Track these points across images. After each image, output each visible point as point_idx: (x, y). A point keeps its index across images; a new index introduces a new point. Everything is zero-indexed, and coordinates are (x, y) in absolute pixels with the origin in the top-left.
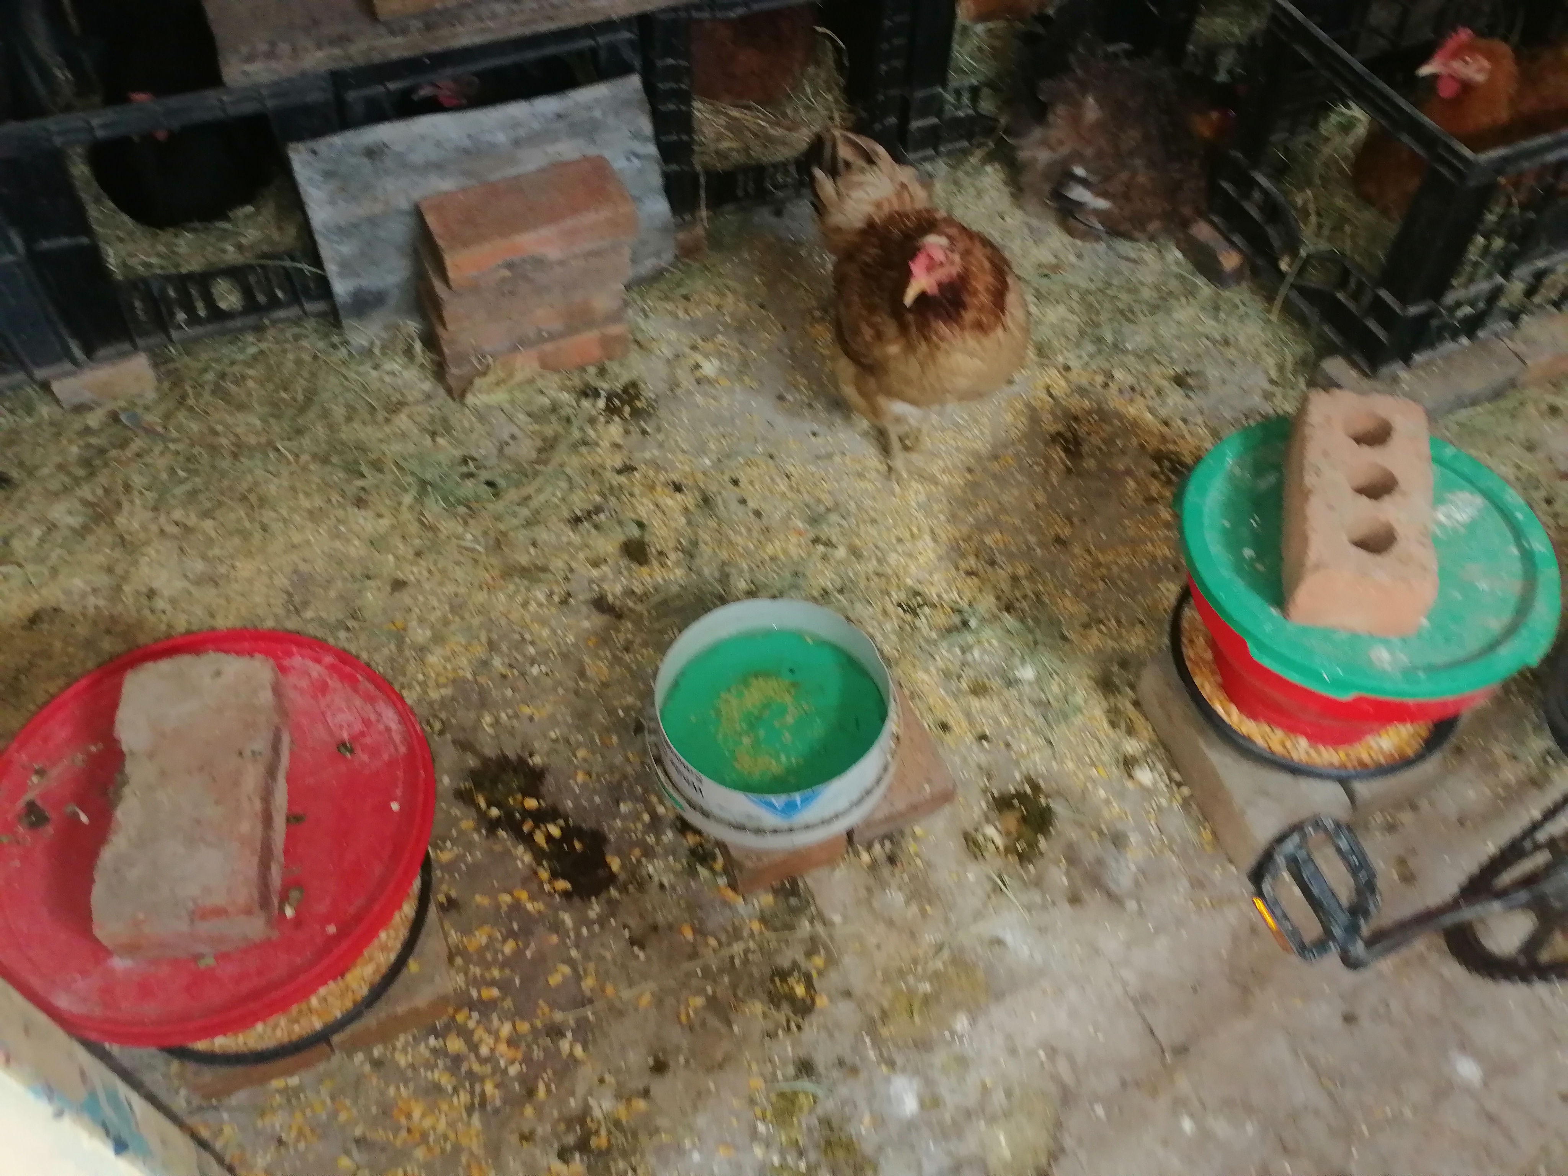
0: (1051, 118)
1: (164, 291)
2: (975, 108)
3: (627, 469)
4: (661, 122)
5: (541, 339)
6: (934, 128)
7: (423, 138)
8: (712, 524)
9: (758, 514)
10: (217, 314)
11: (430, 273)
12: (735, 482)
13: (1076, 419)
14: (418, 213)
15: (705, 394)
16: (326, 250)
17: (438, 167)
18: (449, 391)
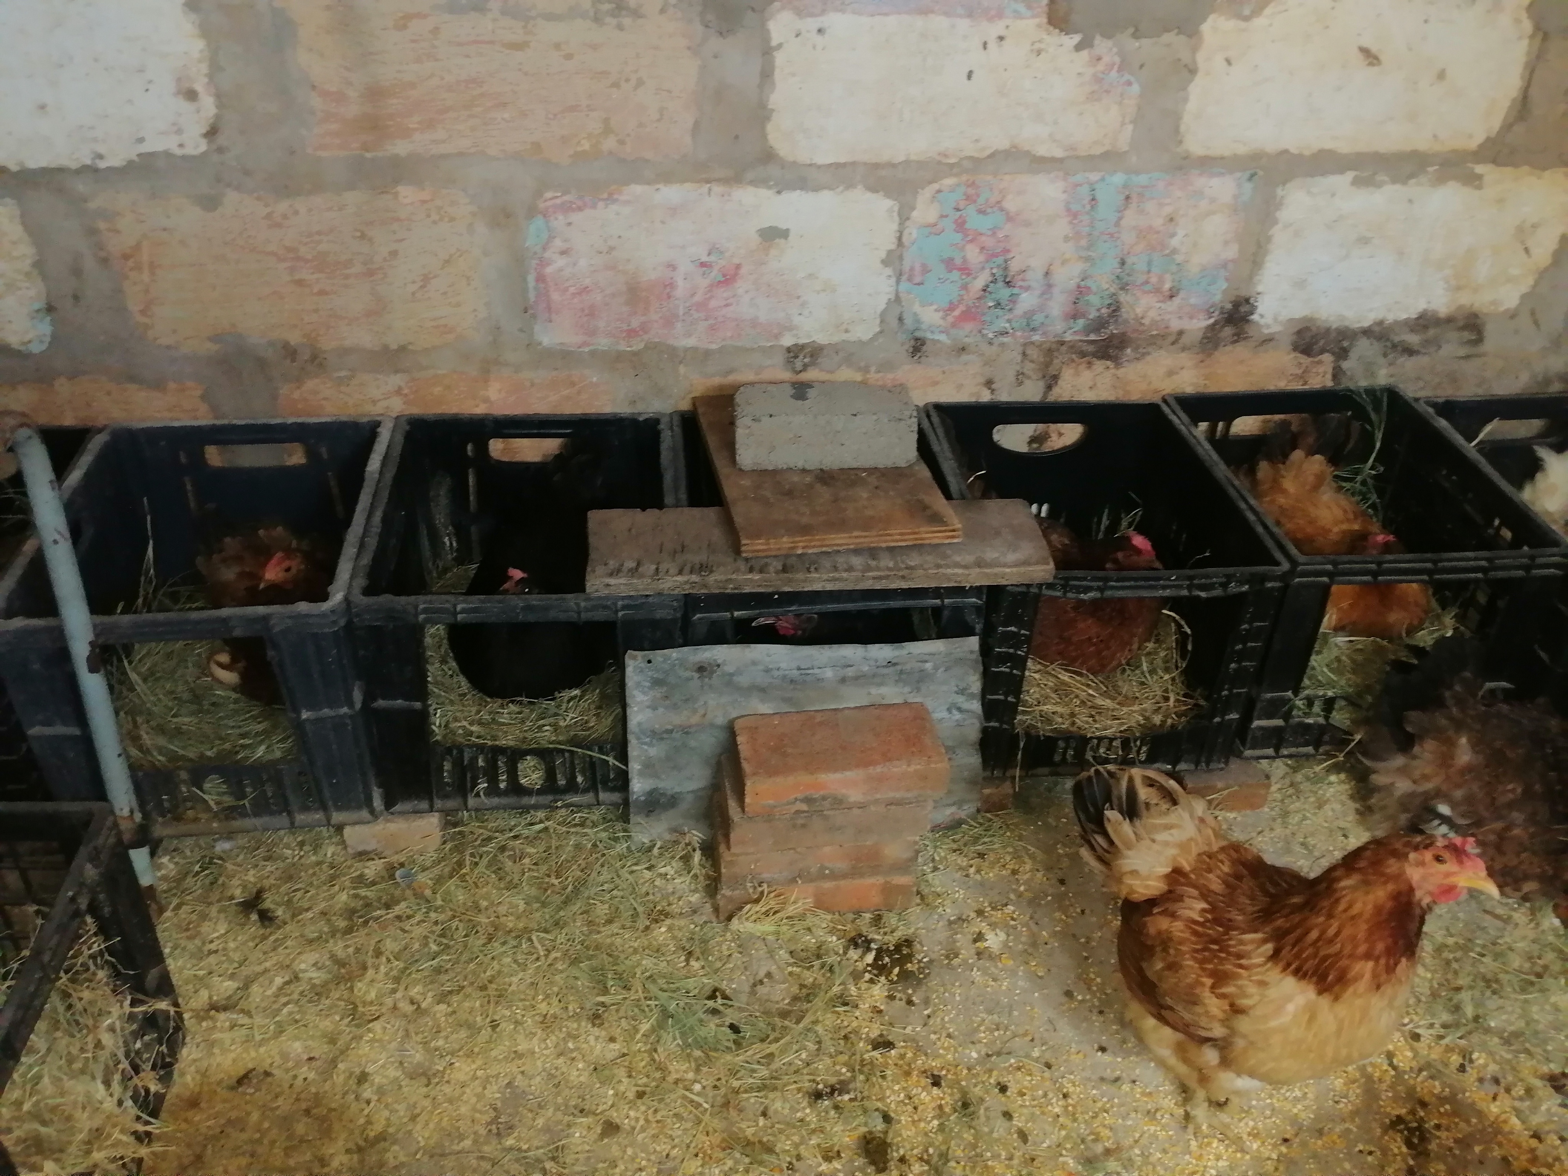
0: (1416, 749)
1: (474, 759)
2: (1327, 718)
3: (883, 1044)
4: (990, 682)
5: (822, 876)
6: (1277, 730)
7: (754, 663)
8: (968, 1136)
9: (1023, 1136)
10: (516, 789)
11: (729, 792)
12: (1003, 1089)
13: (1423, 1104)
14: (731, 731)
15: (985, 971)
16: (634, 750)
17: (762, 691)
18: (716, 910)
